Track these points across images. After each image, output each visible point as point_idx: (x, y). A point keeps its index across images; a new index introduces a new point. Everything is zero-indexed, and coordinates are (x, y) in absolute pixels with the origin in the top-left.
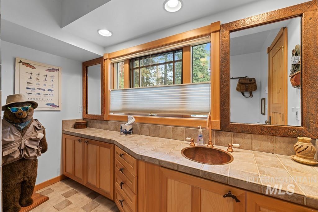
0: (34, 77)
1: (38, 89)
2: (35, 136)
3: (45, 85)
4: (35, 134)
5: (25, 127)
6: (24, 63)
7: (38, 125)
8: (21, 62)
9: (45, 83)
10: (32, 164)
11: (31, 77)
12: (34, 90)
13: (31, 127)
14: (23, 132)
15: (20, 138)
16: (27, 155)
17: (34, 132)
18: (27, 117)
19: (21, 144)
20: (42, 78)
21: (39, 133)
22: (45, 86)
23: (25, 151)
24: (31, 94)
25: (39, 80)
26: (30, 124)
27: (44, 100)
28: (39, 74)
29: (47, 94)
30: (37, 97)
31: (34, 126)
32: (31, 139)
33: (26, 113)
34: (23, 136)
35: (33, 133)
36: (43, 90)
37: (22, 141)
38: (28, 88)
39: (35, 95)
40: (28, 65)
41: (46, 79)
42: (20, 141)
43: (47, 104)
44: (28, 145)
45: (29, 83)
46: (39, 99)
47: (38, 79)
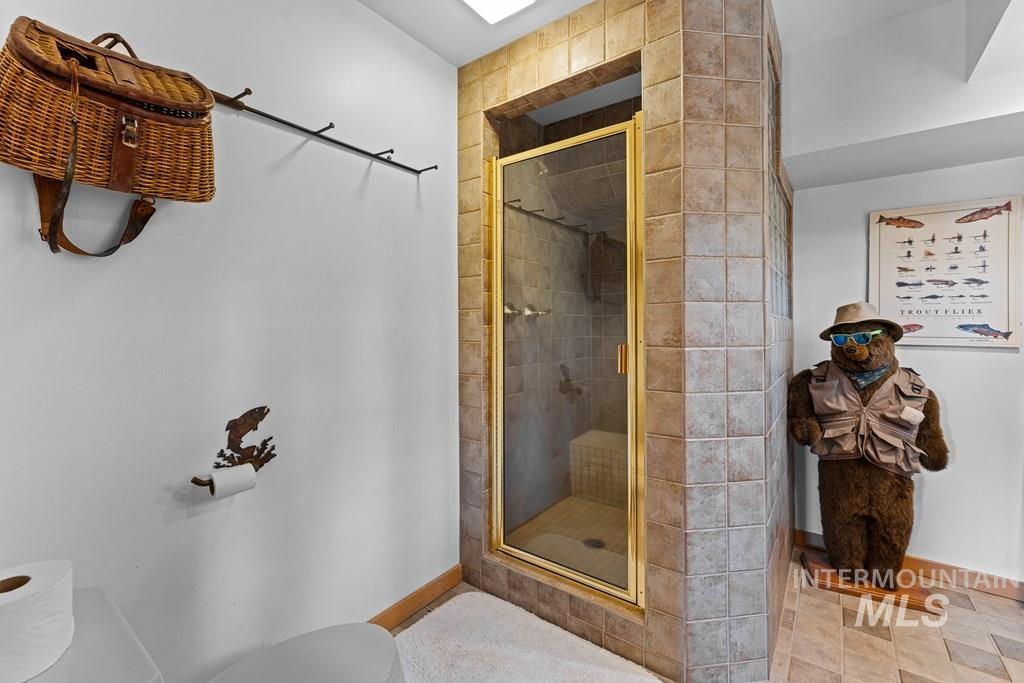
0: (918, 250)
1: (930, 284)
2: (893, 412)
3: (955, 268)
4: (895, 406)
5: (869, 383)
6: (890, 219)
7: (913, 384)
8: (882, 219)
9: (955, 260)
10: (889, 484)
11: (909, 252)
12: (918, 288)
13: (888, 385)
14: (865, 394)
15: (858, 409)
16: (872, 453)
17: (893, 400)
18: (868, 360)
19: (860, 422)
20: (942, 247)
21: (907, 408)
22: (955, 271)
23: (870, 442)
24: (909, 298)
25: (935, 257)
26: (886, 380)
27: (951, 313)
28: (933, 240)
29: (961, 296)
30: (927, 307)
31: (895, 385)
32: (884, 418)
33: (866, 348)
34: (865, 404)
35: (890, 403)
36: (946, 283)
37: (863, 416)
38: (900, 284)
39: (920, 301)
40: (900, 221)
41: (956, 248)
42: (859, 416)
43: (961, 327)
44: (875, 431)
45: (905, 270)
46: (934, 313)
47: (930, 254)
